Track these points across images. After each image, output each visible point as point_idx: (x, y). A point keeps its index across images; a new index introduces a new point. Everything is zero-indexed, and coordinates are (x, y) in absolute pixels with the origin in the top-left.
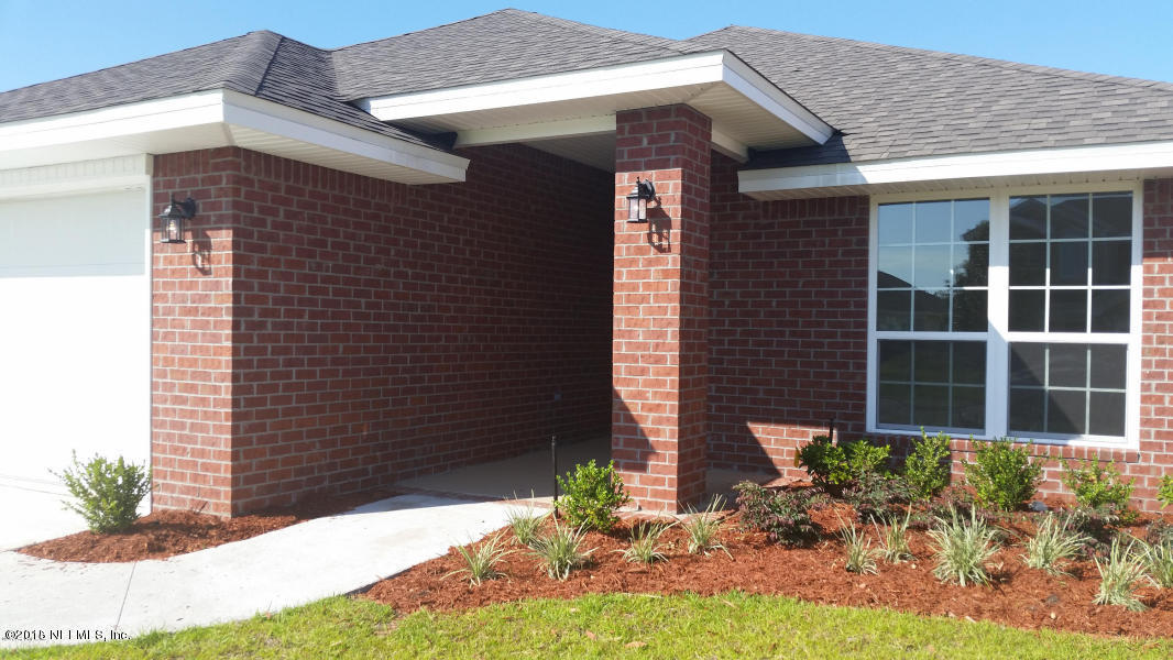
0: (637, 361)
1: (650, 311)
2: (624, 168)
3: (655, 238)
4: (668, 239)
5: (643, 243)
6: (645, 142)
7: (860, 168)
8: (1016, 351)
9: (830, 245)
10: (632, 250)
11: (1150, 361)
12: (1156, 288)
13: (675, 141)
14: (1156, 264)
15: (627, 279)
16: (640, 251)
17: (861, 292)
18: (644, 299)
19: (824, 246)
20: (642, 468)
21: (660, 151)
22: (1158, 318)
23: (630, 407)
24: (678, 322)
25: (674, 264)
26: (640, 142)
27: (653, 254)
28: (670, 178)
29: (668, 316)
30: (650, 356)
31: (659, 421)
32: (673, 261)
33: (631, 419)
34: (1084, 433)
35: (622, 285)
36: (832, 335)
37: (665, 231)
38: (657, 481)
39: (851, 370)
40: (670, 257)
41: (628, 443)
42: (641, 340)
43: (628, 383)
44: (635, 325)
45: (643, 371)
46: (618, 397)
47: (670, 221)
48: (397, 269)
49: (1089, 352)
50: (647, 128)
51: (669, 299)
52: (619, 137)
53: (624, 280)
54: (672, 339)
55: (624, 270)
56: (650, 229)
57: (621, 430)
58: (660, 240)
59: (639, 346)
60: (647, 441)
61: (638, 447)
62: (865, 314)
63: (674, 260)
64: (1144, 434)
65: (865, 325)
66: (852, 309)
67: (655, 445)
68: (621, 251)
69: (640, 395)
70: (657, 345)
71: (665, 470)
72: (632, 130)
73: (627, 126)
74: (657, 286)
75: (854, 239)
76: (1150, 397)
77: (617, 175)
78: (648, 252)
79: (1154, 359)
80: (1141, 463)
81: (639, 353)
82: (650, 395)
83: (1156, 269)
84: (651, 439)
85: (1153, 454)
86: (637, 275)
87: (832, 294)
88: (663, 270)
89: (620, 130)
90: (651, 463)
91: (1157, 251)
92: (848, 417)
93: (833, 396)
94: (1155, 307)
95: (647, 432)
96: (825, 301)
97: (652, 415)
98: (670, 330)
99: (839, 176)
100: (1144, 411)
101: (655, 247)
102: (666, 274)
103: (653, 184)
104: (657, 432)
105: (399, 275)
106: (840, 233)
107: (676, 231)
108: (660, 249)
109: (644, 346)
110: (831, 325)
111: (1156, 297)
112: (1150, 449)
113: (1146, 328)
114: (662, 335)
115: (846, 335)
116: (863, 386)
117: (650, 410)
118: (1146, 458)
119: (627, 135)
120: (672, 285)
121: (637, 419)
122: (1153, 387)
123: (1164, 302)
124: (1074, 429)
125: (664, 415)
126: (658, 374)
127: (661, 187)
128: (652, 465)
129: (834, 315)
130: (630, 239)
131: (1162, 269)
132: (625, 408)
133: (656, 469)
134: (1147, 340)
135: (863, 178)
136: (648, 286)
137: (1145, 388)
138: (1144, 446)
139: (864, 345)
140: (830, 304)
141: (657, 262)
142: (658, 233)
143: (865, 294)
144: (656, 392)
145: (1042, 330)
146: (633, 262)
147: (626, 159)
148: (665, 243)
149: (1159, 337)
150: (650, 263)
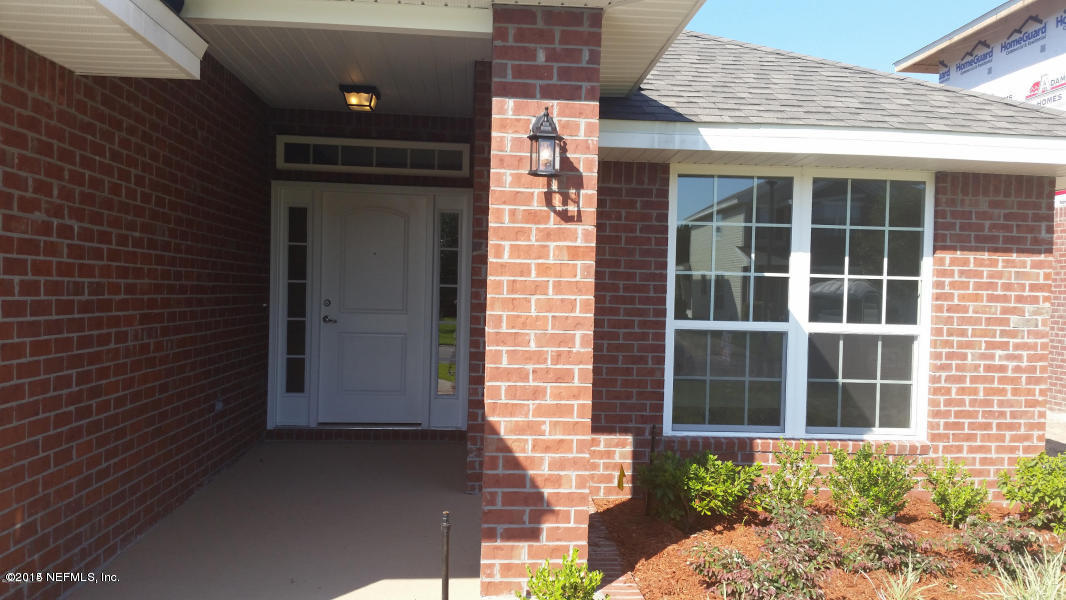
0: (526, 379)
1: (549, 306)
2: (507, 92)
3: (557, 200)
4: (577, 202)
5: (537, 205)
6: (541, 57)
7: (703, 131)
8: (815, 341)
9: (627, 219)
10: (520, 217)
11: (941, 353)
12: (947, 280)
13: (588, 63)
14: (947, 256)
15: (510, 257)
16: (532, 217)
17: (661, 274)
18: (539, 288)
19: (620, 219)
20: (533, 534)
21: (565, 74)
22: (948, 310)
23: (514, 446)
24: (592, 322)
25: (586, 238)
26: (534, 57)
27: (553, 222)
28: (580, 114)
29: (577, 313)
30: (548, 371)
31: (561, 464)
32: (584, 234)
33: (514, 463)
34: (874, 426)
35: (503, 266)
36: (629, 324)
37: (572, 191)
38: (556, 552)
39: (650, 365)
40: (579, 228)
41: (509, 499)
42: (533, 346)
43: (510, 410)
44: (524, 326)
45: (536, 393)
46: (494, 431)
47: (580, 177)
48: (60, 221)
49: (880, 344)
50: (543, 37)
51: (578, 288)
52: (498, 43)
53: (506, 258)
54: (582, 345)
55: (507, 244)
56: (549, 185)
57: (498, 481)
58: (565, 203)
59: (529, 357)
60: (540, 495)
61: (526, 504)
62: (663, 301)
63: (586, 234)
64: (931, 426)
65: (663, 313)
66: (652, 294)
67: (553, 501)
68: (500, 215)
69: (532, 428)
70: (559, 355)
71: (570, 534)
72: (521, 36)
73: (512, 29)
74: (560, 270)
75: (654, 213)
76: (940, 389)
77: (495, 100)
78: (546, 220)
79: (945, 351)
80: (932, 455)
81: (530, 367)
82: (546, 428)
83: (947, 262)
84: (547, 491)
85: (941, 445)
86: (528, 251)
87: (631, 276)
88: (568, 247)
89: (499, 33)
90: (545, 526)
91: (948, 244)
92: (644, 420)
93: (629, 396)
94: (946, 300)
95: (539, 482)
96: (621, 284)
97: (548, 457)
98: (578, 334)
99: (677, 138)
100: (933, 403)
101: (555, 212)
102: (574, 253)
103: (555, 120)
104: (557, 481)
105: (66, 232)
106: (638, 205)
107: (589, 193)
108: (565, 217)
109: (539, 357)
110: (628, 313)
111: (947, 289)
112: (940, 441)
113: (936, 320)
114: (568, 340)
115: (643, 324)
116: (661, 384)
117: (547, 448)
118: (936, 450)
119: (511, 42)
120: (584, 271)
121: (524, 463)
122: (943, 379)
123: (952, 294)
124: (866, 423)
125: (570, 456)
126: (559, 396)
127: (565, 126)
128: (549, 529)
129: (632, 300)
130: (515, 198)
131: (953, 262)
132: (505, 448)
133: (554, 535)
134: (938, 332)
135: (705, 143)
136: (543, 270)
137: (934, 380)
138: (934, 437)
139: (662, 337)
140: (626, 288)
141: (560, 235)
142: (561, 194)
143: (664, 278)
144: (557, 423)
145: (841, 321)
146: (519, 233)
147: (509, 78)
148: (572, 208)
149: (948, 330)
150: (548, 235)
